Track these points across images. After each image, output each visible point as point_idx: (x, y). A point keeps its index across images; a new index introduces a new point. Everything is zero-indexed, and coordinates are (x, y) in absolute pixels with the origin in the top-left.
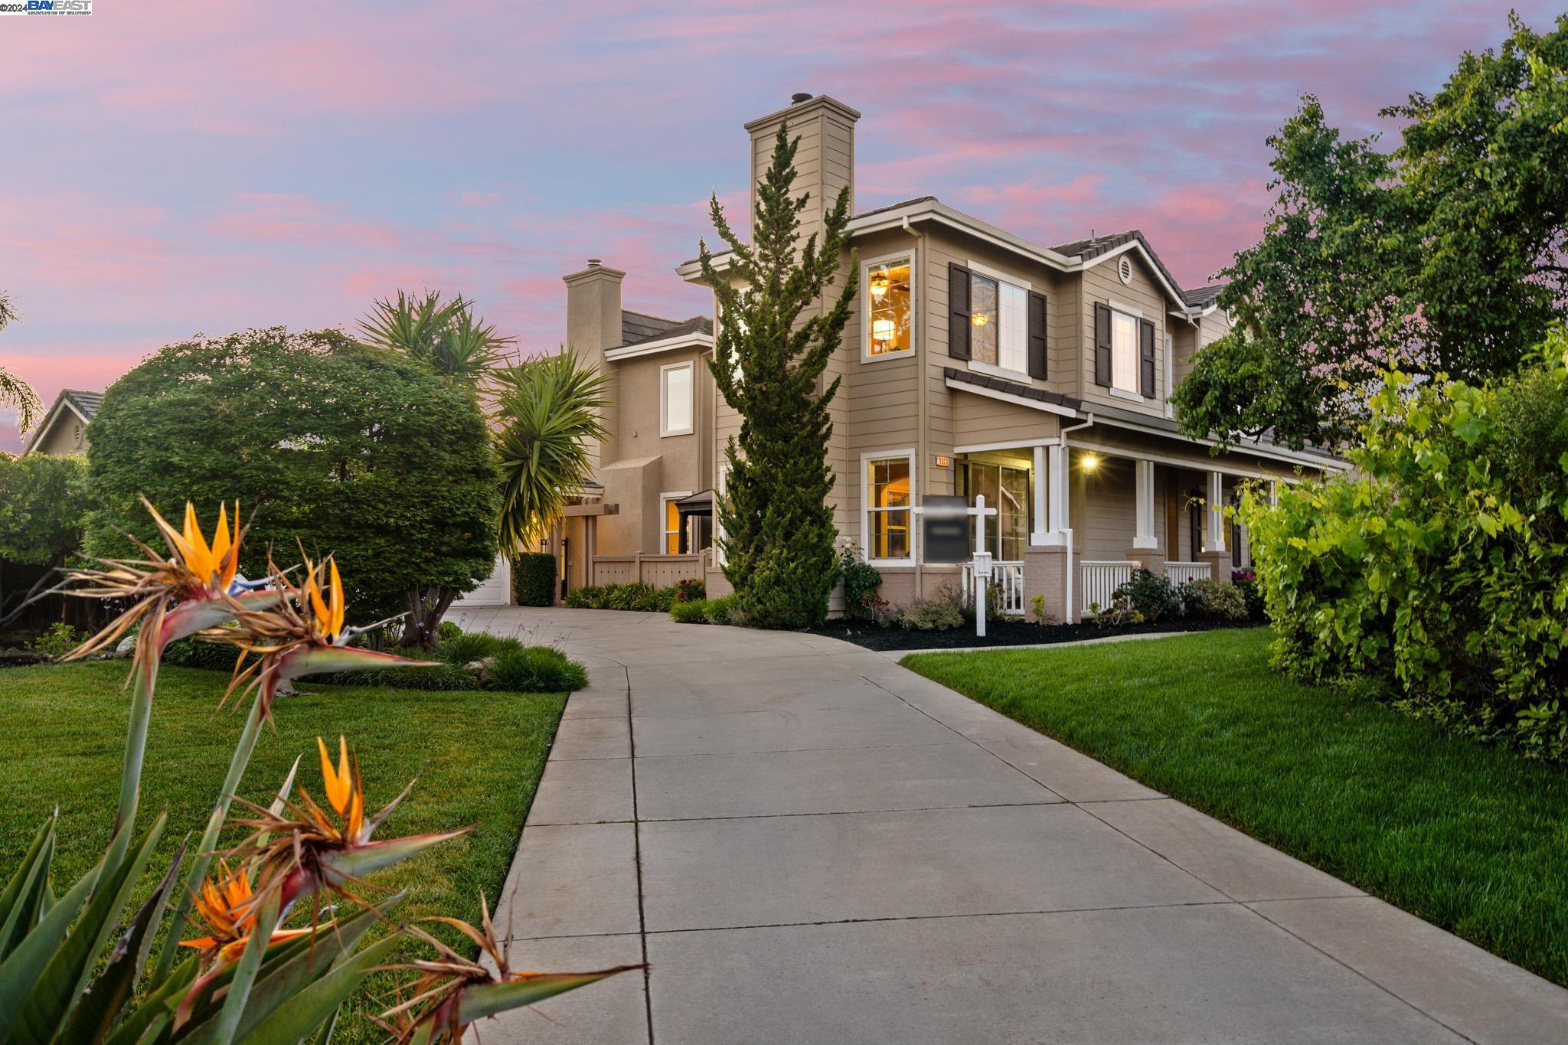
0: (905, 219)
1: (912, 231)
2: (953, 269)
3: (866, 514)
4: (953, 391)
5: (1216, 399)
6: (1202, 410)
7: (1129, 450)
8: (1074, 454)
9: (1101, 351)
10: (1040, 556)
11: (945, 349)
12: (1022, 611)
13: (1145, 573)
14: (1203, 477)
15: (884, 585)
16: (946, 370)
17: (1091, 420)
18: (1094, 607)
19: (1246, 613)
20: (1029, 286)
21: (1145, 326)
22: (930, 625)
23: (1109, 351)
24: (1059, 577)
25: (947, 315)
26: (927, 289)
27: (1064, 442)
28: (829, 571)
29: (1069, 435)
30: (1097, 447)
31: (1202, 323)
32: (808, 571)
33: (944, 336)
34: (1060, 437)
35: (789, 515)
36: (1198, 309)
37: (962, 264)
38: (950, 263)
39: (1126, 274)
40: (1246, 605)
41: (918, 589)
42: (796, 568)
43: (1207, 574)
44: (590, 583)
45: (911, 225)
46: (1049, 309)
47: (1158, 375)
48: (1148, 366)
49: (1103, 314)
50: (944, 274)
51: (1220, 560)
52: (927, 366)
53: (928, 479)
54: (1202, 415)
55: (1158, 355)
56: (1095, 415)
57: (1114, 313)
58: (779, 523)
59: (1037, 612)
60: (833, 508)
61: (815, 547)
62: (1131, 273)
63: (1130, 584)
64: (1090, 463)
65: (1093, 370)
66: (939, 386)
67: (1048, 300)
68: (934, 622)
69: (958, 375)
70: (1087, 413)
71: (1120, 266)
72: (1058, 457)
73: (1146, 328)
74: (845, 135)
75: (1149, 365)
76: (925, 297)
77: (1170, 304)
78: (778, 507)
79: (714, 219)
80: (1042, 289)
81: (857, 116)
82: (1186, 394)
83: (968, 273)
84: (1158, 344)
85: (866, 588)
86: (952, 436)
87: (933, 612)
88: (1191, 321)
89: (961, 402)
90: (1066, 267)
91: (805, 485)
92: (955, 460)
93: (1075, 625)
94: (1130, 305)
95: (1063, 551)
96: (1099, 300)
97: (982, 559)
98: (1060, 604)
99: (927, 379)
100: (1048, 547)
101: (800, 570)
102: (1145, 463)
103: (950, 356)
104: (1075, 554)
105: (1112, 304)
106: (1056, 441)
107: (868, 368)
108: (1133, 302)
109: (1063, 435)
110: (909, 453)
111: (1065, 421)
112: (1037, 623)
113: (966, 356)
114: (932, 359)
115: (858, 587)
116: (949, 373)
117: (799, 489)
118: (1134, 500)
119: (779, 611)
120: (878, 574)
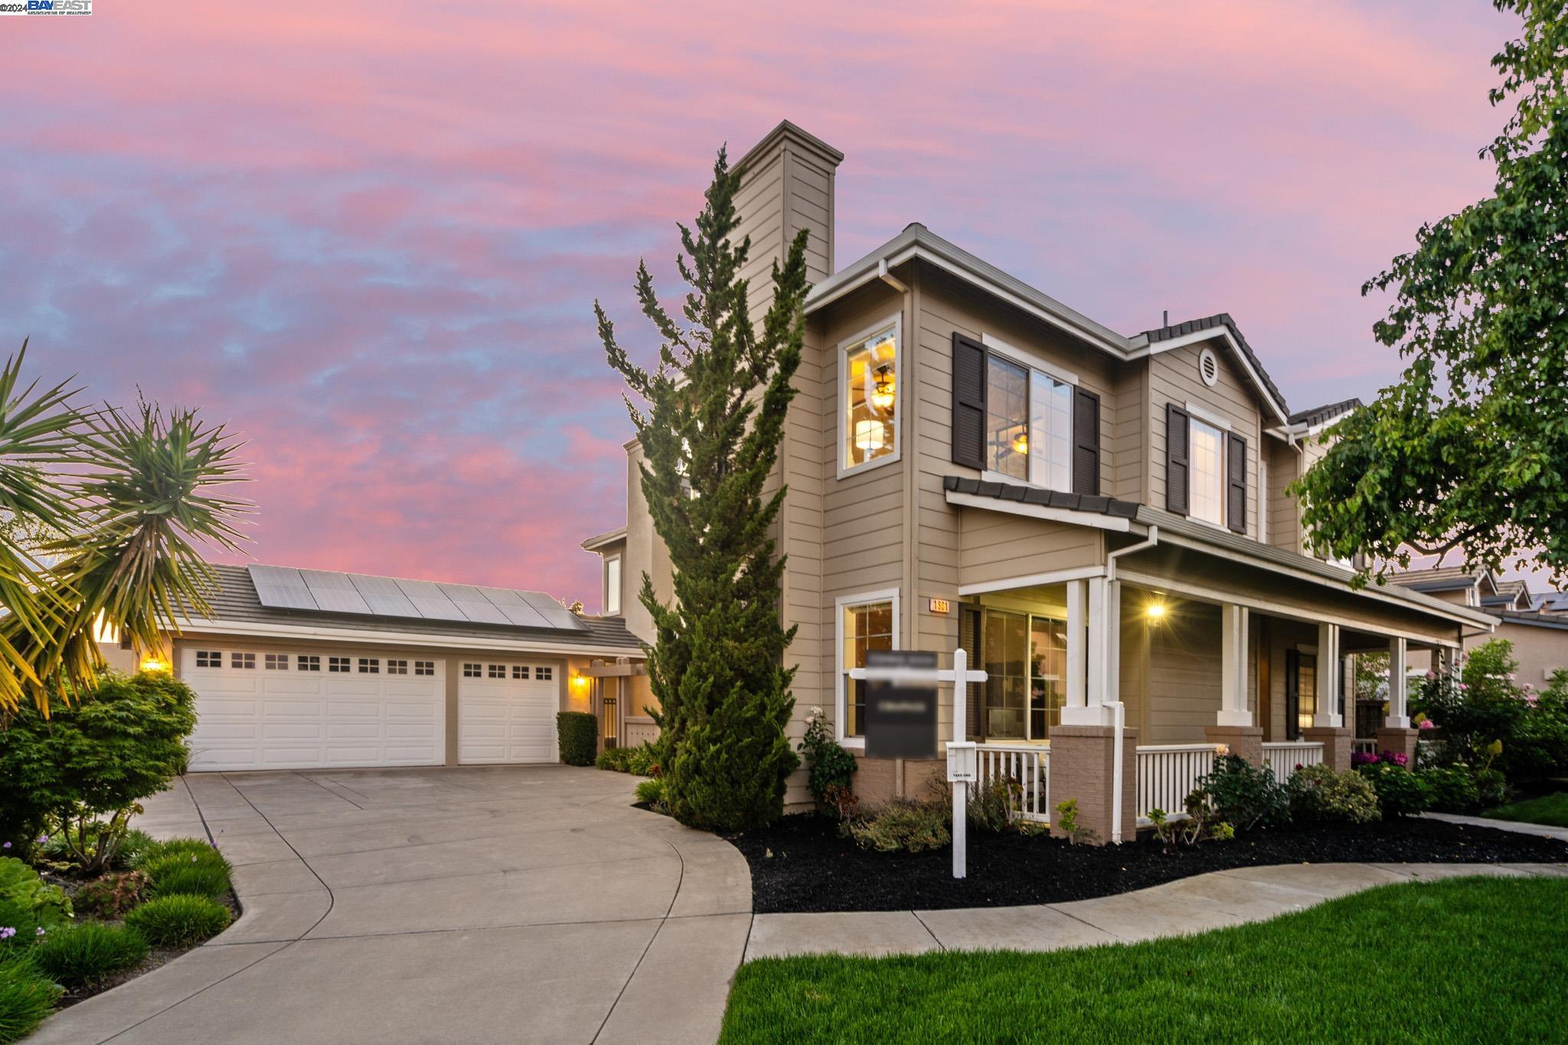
0: (882, 263)
1: (893, 283)
2: (959, 343)
3: (842, 678)
4: (957, 510)
5: (1383, 481)
6: (1354, 503)
7: (1213, 589)
8: (1129, 596)
9: (1173, 467)
10: (1073, 741)
11: (945, 452)
12: (1045, 819)
13: (1234, 760)
14: (1312, 632)
15: (860, 773)
16: (946, 479)
17: (1154, 537)
18: (1157, 815)
19: (1379, 813)
20: (1075, 379)
21: (1234, 442)
22: (894, 846)
23: (1186, 469)
24: (1102, 773)
25: (950, 406)
26: (917, 366)
27: (1111, 571)
28: (769, 757)
29: (1120, 562)
30: (1167, 584)
31: (1307, 446)
32: (740, 755)
33: (946, 435)
34: (1105, 565)
35: (711, 679)
36: (1303, 426)
37: (976, 338)
38: (954, 334)
39: (1210, 374)
40: (1378, 804)
41: (899, 782)
42: (719, 752)
43: (1318, 759)
44: (623, 745)
45: (892, 271)
46: (1103, 413)
47: (1250, 505)
48: (1237, 492)
49: (1178, 421)
50: (946, 347)
51: (1337, 740)
52: (916, 473)
53: (915, 630)
54: (1354, 510)
55: (1250, 479)
56: (1161, 530)
57: (1192, 422)
58: (699, 688)
59: (1064, 824)
60: (794, 670)
61: (748, 722)
62: (1216, 372)
63: (1212, 776)
64: (1156, 612)
65: (1163, 492)
66: (937, 503)
67: (1102, 401)
68: (903, 838)
69: (961, 485)
70: (1148, 526)
71: (1202, 362)
72: (1104, 598)
73: (1235, 444)
74: (820, 182)
75: (1239, 491)
76: (912, 376)
77: (1268, 418)
78: (699, 668)
79: (641, 294)
80: (1093, 386)
81: (839, 158)
82: (1323, 479)
83: (982, 351)
84: (1250, 467)
85: (832, 777)
86: (956, 572)
87: (904, 824)
88: (1292, 441)
89: (969, 525)
90: (1127, 353)
91: (739, 638)
92: (960, 604)
93: (1126, 844)
94: (1214, 413)
95: (1108, 735)
96: (1172, 402)
97: (961, 755)
98: (1102, 815)
99: (916, 491)
100: (1086, 728)
101: (724, 756)
102: (1236, 608)
103: (954, 462)
104: (1130, 739)
105: (1190, 408)
106: (1099, 570)
107: (846, 484)
108: (1217, 409)
109: (1111, 563)
110: (891, 594)
111: (1114, 540)
112: (1067, 840)
113: (980, 465)
114: (922, 463)
115: (822, 775)
116: (952, 485)
117: (729, 643)
118: (1220, 661)
119: (703, 810)
120: (853, 758)
